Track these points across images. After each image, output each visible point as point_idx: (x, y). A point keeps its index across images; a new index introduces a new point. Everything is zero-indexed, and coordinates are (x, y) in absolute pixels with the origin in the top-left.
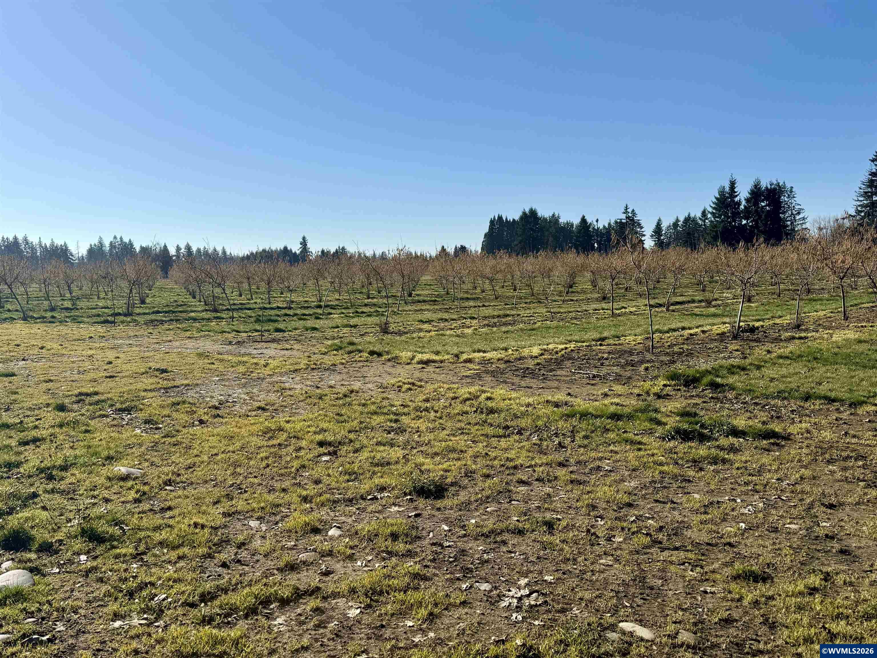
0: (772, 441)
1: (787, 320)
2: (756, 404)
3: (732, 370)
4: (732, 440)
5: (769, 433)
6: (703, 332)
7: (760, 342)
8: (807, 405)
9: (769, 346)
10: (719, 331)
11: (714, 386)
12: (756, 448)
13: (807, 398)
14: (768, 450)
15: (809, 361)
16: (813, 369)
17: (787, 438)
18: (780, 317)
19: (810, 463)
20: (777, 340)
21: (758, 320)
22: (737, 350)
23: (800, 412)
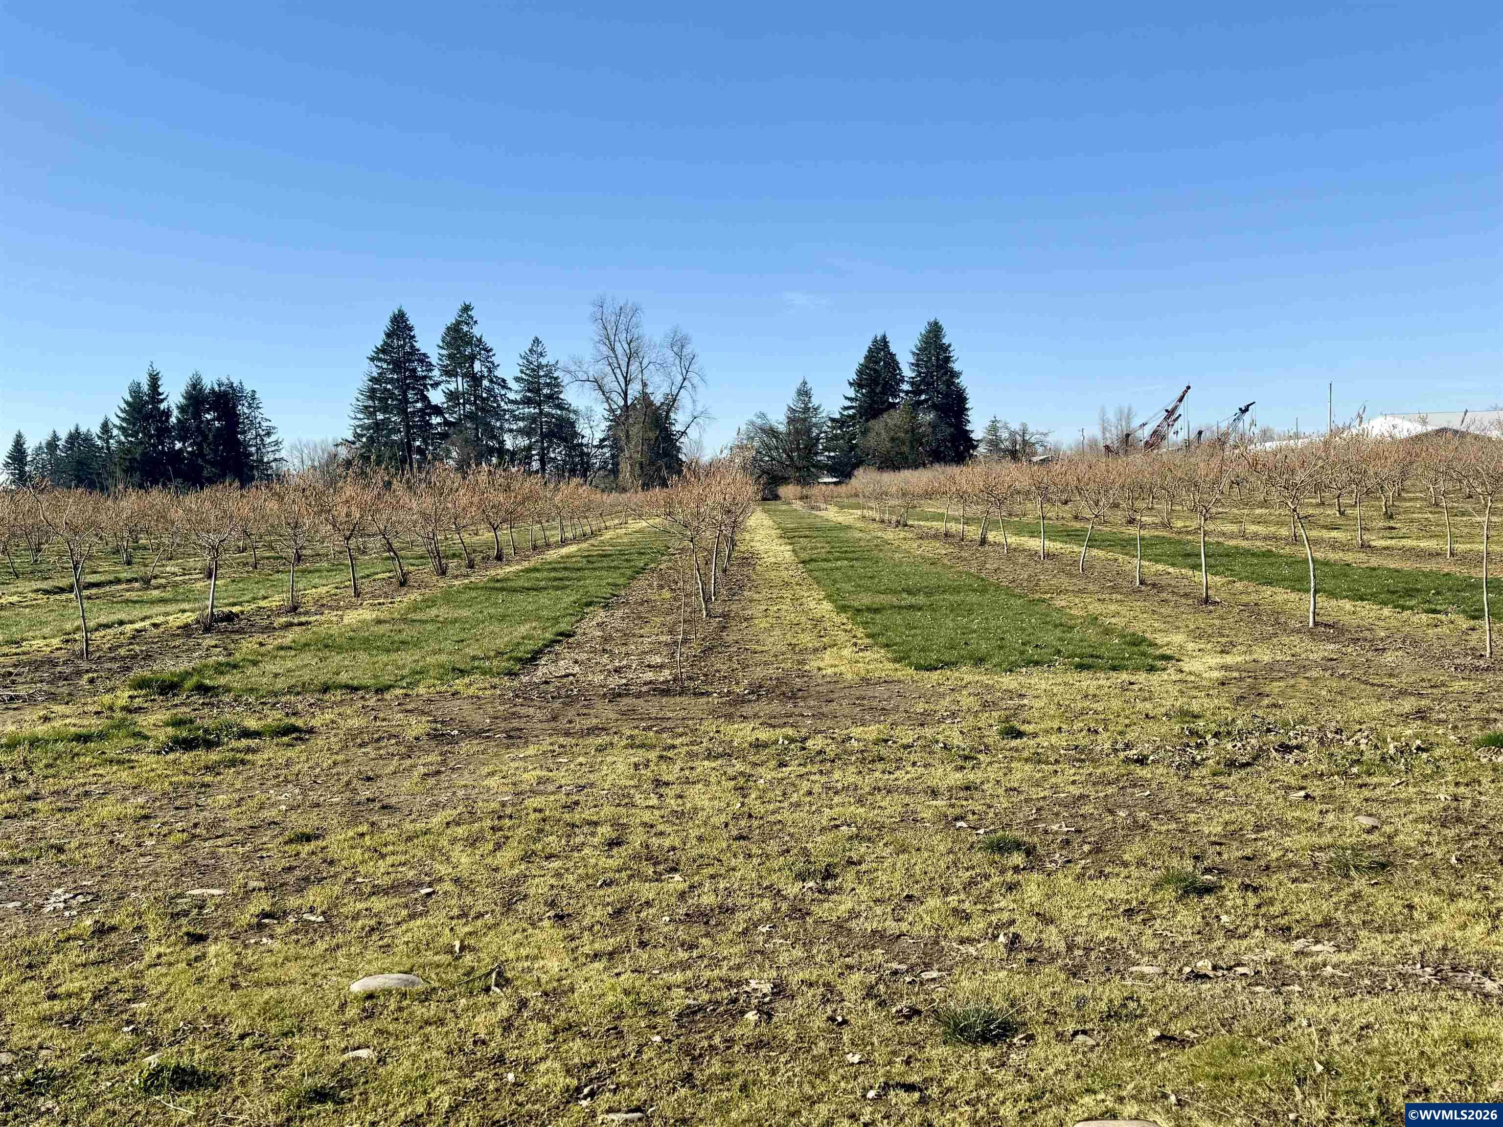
0: (294, 735)
1: (276, 600)
2: (264, 704)
3: (220, 669)
4: (244, 742)
5: (288, 729)
6: (155, 625)
7: (245, 633)
8: (327, 697)
9: (261, 638)
10: (179, 623)
11: (202, 689)
12: (277, 745)
13: (326, 689)
14: (292, 745)
15: (319, 650)
16: (326, 658)
17: (311, 731)
18: (265, 598)
19: (341, 749)
20: (269, 629)
21: (234, 604)
22: (216, 646)
23: (319, 705)
